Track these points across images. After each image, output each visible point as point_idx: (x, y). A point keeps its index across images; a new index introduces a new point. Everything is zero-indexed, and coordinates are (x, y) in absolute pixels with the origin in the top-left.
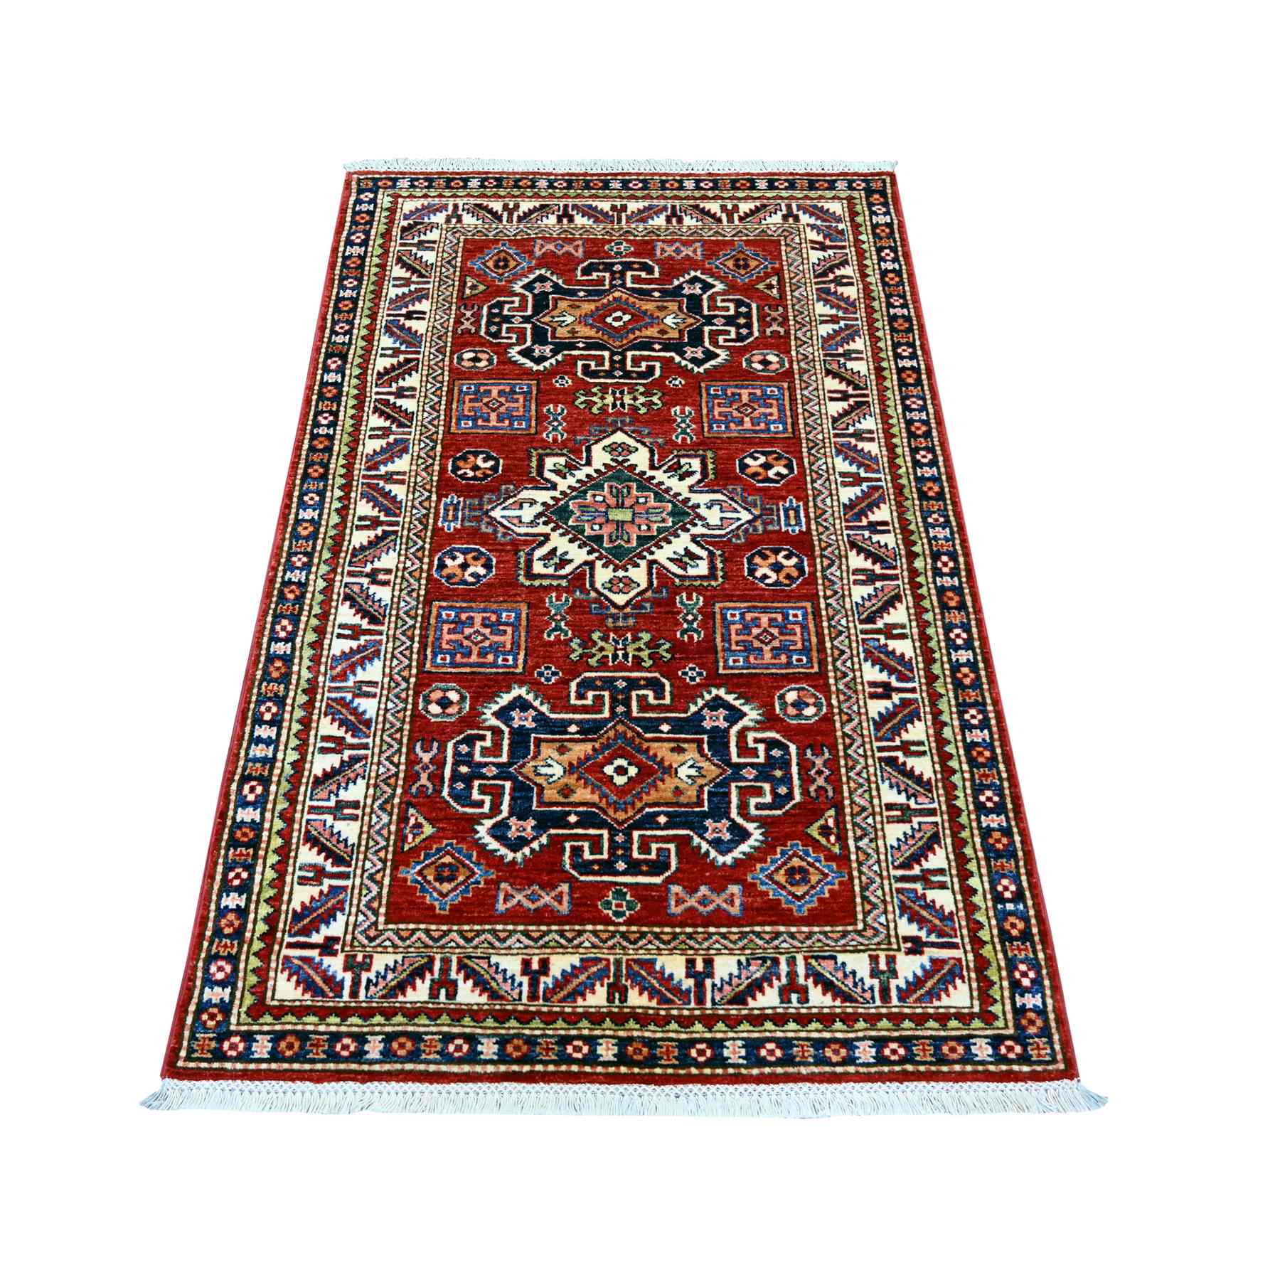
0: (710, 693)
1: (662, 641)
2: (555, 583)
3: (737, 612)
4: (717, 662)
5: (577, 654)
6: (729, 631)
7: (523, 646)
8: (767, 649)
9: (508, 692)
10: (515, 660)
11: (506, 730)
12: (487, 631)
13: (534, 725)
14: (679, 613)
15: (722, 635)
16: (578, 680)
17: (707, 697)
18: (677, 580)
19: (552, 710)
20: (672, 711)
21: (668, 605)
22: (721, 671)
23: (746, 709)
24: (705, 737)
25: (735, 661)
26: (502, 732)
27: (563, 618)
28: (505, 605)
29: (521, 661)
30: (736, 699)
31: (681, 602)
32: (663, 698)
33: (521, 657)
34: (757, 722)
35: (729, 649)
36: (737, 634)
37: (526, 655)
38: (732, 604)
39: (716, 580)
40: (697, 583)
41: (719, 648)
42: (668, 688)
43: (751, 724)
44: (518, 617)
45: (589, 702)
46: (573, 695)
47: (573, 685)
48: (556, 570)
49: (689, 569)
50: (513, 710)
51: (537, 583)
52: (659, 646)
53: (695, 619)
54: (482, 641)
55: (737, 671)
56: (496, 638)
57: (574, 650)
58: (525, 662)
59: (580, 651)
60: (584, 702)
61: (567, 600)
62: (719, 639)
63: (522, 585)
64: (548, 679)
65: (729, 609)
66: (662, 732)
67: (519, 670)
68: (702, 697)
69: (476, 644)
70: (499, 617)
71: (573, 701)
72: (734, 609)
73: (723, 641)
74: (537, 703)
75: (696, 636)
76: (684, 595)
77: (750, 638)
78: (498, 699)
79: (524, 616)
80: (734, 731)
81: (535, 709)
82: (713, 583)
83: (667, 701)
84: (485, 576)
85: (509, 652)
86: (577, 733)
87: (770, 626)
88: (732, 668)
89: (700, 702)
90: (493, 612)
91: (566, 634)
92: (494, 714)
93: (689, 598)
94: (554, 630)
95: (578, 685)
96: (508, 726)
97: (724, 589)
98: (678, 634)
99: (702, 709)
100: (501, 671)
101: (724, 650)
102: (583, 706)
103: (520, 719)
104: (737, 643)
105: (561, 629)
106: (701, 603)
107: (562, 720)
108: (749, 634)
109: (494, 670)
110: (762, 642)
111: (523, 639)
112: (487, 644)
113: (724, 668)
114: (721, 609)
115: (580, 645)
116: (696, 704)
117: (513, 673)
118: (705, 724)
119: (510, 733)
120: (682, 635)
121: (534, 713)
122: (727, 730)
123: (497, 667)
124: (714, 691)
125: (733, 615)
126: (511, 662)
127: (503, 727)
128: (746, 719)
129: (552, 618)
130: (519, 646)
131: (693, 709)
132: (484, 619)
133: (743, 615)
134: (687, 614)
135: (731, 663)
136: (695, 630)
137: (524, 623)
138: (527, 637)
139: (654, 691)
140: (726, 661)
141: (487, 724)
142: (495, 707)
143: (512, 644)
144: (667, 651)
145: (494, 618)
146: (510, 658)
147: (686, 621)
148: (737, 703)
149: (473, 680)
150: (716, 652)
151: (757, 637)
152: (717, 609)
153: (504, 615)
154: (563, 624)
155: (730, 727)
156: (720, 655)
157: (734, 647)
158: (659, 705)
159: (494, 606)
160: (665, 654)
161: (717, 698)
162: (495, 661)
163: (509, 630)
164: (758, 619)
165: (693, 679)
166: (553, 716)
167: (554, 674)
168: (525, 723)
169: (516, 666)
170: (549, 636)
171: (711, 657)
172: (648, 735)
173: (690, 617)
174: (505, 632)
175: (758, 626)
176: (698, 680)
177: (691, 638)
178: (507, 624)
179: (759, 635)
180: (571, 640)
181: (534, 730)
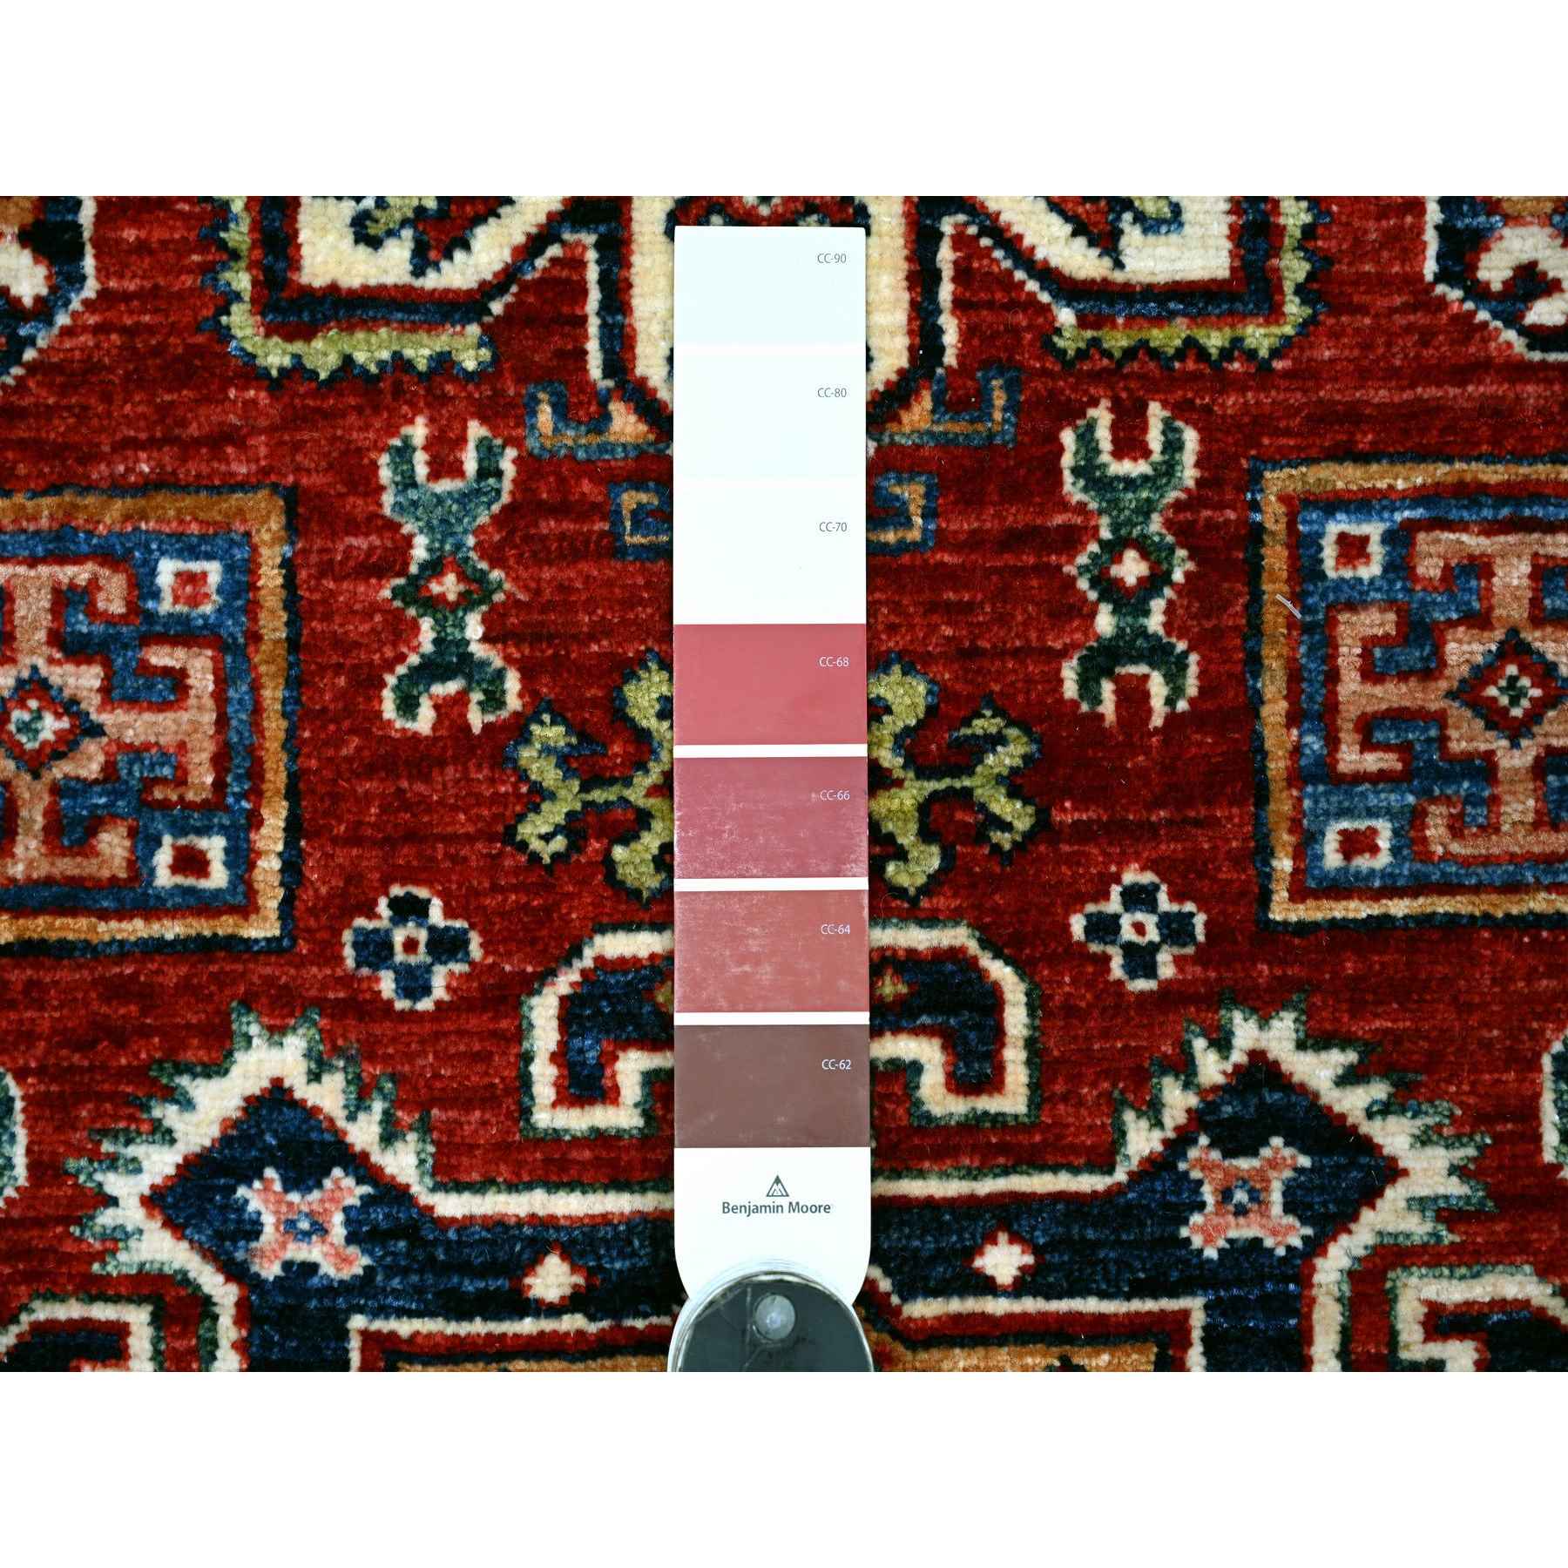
0: (1222, 1043)
1: (985, 724)
2: (420, 351)
3: (1373, 530)
4: (1265, 852)
5: (553, 814)
6: (1327, 647)
7: (276, 776)
8: (1515, 759)
9: (216, 1067)
10: (242, 858)
11: (223, 1293)
12: (85, 680)
13: (360, 1262)
14: (1071, 539)
15: (1295, 675)
16: (565, 981)
17: (1211, 1068)
18: (1065, 316)
19: (447, 1177)
20: (1035, 1162)
21: (1015, 492)
22: (1282, 910)
23: (1394, 1136)
24: (1195, 1307)
25: (1354, 844)
26: (204, 1306)
27: (476, 592)
28: (169, 510)
29: (269, 866)
30: (1349, 1078)
31: (1088, 471)
32: (993, 1082)
33: (271, 835)
34: (1447, 1213)
35: (1324, 772)
36: (1370, 673)
37: (293, 829)
38: (1345, 477)
39: (1274, 313)
40: (1168, 337)
41: (1277, 766)
42: (1016, 1019)
43: (1418, 1227)
44: (242, 585)
45: (623, 1117)
46: (543, 1075)
47: (543, 1013)
48: (422, 261)
49: (1132, 237)
50: (251, 1174)
51: (323, 354)
52: (968, 755)
53: (1155, 582)
54: (65, 746)
55: (1358, 909)
56: (134, 726)
57: (538, 796)
58: (292, 868)
59: (567, 799)
60: (601, 1117)
61: (489, 470)
62: (1274, 710)
63: (251, 372)
64: (414, 983)
65: (1333, 504)
66: (987, 1286)
67: (263, 928)
68: (1185, 1068)
69: (35, 763)
70: (142, 586)
71: (547, 1116)
72: (1362, 503)
73: (1294, 718)
74: (363, 1133)
75: (1158, 688)
76: (1102, 416)
77: (1432, 697)
78: (169, 1114)
79: (271, 578)
80: (1332, 1268)
81: (360, 1166)
82: (1259, 337)
83: (1013, 1100)
84: (43, 310)
85: (207, 814)
86: (574, 1302)
87: (1539, 618)
88: (1337, 888)
89: (1177, 1101)
90: (108, 557)
91: (494, 700)
92: (154, 1201)
93: (1129, 442)
94: (432, 670)
95: (569, 1014)
96: (235, 1271)
97: (1308, 374)
98: (1069, 674)
99: (1179, 1144)
100: (172, 930)
101: (1297, 778)
102: (599, 1138)
103: (289, 1227)
104: (1368, 730)
105: (464, 665)
106: (1189, 474)
107: (498, 1225)
108: (1431, 670)
109: (136, 929)
110: (1495, 719)
111: (275, 726)
112: (90, 763)
113: (1298, 893)
114: (1295, 505)
115: (564, 761)
116: (1153, 1111)
117: (234, 946)
118: (1194, 1230)
119: (245, 1312)
120: (1088, 685)
121: (353, 1191)
122: (1300, 1264)
123: (153, 907)
124: (1246, 1033)
125: (1353, 549)
126: (218, 877)
127: (211, 1281)
128: (1395, 1195)
129: (415, 593)
130: (256, 774)
131: (1141, 1141)
132: (65, 599)
133: (1401, 538)
134: (1114, 549)
135: (1332, 858)
136: (1158, 654)
137: (274, 626)
138: (296, 713)
139: (951, 1043)
140: (1307, 843)
141: (127, 1260)
142: (160, 1163)
143: (220, 761)
144: (1014, 784)
145: (113, 598)
146: (214, 847)
147: (1110, 589)
148: (1353, 1102)
149: (35, 993)
150: (1262, 796)
151: (1469, 692)
152: (1272, 515)
153: (167, 570)
154: (474, 627)
155: (1316, 1246)
156: (1281, 804)
157: (1350, 758)
158: (974, 1125)
159: (112, 514)
160: (1002, 806)
161: (1260, 1069)
162: (139, 866)
163: (200, 670)
164: (1480, 567)
165: (1141, 959)
166: (451, 1206)
167: (445, 946)
168: (313, 1252)
169: (243, 901)
170: (408, 706)
171: (1231, 817)
172: (923, 1309)
173: (1131, 569)
174: (178, 680)
175: (1479, 620)
176: (1166, 968)
177: (1133, 697)
178: (183, 634)
179: (1483, 674)
180: (518, 729)
181: (361, 1291)
